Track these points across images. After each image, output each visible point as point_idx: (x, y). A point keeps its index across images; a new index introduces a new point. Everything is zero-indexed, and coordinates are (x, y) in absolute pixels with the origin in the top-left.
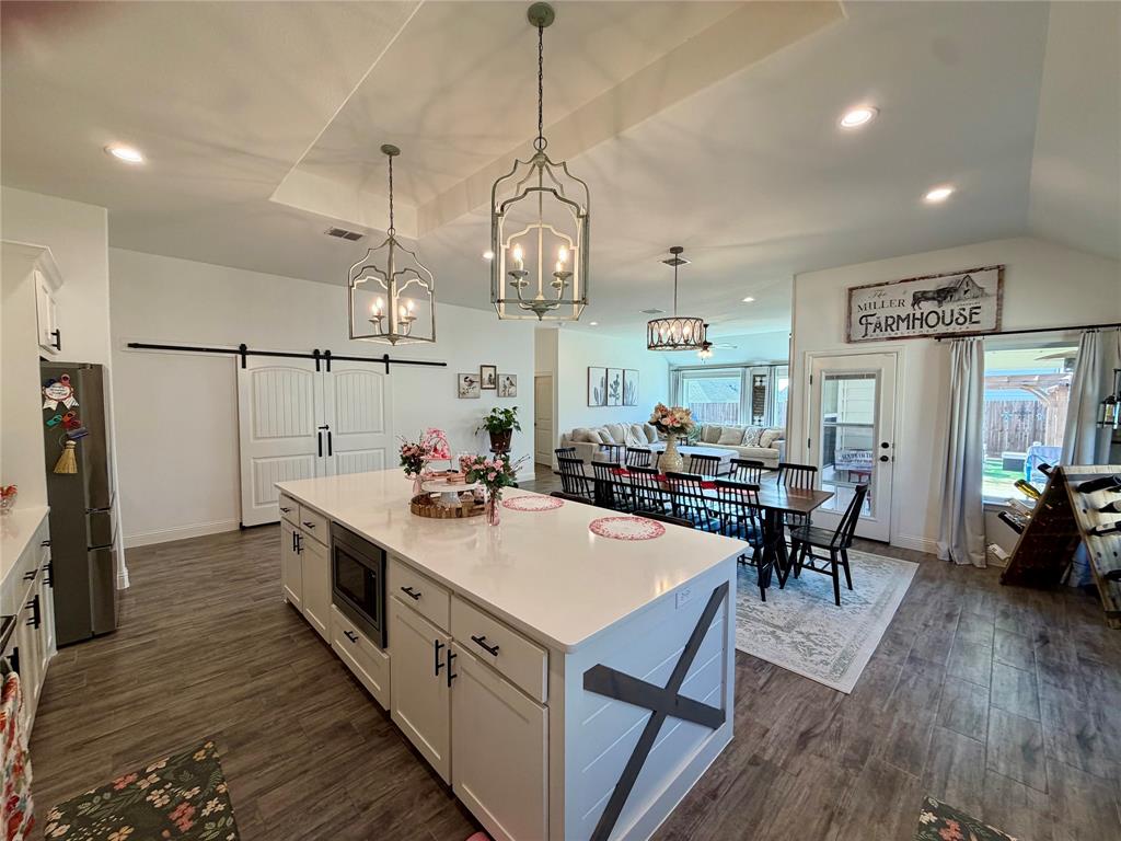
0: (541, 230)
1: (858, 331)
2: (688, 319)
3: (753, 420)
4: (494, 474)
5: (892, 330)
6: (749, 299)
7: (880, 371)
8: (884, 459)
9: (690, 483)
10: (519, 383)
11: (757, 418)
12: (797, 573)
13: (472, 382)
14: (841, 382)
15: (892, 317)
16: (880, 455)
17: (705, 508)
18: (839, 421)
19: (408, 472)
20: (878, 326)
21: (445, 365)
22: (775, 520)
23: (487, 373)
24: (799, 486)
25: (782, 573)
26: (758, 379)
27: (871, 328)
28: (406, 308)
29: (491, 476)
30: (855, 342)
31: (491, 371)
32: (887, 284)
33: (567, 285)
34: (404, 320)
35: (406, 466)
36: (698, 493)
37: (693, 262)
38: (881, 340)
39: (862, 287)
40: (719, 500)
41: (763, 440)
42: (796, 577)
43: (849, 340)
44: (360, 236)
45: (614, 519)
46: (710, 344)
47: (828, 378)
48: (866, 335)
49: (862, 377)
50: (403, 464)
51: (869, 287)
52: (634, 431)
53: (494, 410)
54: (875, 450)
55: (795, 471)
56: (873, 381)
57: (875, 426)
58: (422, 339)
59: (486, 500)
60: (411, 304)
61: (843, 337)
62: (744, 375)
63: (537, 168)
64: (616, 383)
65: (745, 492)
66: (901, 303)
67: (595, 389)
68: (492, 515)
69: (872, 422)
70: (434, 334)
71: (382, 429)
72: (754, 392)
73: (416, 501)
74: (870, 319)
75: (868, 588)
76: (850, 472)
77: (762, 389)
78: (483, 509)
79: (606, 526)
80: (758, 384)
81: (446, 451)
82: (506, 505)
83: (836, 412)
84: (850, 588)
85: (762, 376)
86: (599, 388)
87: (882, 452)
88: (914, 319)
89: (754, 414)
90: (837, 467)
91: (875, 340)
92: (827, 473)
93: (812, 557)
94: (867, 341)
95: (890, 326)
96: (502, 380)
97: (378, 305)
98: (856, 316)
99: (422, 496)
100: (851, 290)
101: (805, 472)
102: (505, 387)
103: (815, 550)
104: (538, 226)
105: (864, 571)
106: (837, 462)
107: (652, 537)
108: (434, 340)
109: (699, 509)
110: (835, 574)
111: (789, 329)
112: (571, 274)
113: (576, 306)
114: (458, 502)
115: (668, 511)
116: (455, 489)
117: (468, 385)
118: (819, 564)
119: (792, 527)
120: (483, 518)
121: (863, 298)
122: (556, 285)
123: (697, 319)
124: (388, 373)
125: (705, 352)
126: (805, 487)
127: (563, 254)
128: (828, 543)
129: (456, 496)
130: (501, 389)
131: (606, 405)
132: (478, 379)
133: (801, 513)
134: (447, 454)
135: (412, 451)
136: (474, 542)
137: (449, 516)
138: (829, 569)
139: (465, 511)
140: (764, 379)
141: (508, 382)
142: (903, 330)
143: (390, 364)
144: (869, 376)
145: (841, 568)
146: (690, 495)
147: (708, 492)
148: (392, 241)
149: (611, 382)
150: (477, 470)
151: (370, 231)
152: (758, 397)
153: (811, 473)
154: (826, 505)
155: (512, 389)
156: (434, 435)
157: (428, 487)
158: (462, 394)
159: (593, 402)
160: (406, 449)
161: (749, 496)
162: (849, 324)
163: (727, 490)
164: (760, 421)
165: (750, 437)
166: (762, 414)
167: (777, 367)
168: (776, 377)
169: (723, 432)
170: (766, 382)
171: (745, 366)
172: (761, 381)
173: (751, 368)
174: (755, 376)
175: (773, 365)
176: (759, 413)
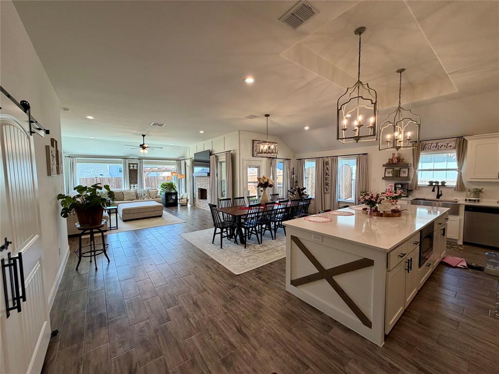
1: (255, 153)
3: (130, 187)
7: (260, 166)
11: (132, 185)
39: (256, 140)
43: (253, 156)
48: (257, 155)
56: (257, 169)
62: (125, 163)
72: (130, 172)
77: (135, 171)
80: (132, 168)
85: (133, 164)
89: (130, 183)
94: (256, 157)
98: (255, 149)
100: (253, 140)
117: (52, 160)
132: (55, 155)
140: (135, 166)
152: (133, 175)
162: (253, 151)
164: (134, 187)
165: (144, 195)
166: (137, 183)
167: (143, 160)
168: (143, 165)
169: (125, 194)
170: (137, 167)
171: (125, 158)
172: (133, 167)
173: (128, 159)
174: (130, 164)
175: (140, 159)
176: (133, 183)
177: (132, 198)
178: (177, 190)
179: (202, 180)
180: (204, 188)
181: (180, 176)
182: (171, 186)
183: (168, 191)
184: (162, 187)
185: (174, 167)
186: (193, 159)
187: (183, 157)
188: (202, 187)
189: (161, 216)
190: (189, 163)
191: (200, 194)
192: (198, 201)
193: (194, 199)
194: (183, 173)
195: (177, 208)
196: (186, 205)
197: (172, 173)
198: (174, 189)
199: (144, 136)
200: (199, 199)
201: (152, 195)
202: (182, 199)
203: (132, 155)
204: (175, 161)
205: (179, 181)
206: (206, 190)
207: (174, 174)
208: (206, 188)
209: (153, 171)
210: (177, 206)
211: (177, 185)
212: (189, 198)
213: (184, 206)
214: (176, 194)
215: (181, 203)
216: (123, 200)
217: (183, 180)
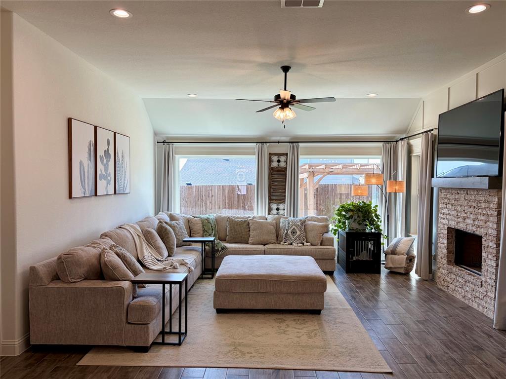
3: (270, 209)
11: (274, 206)
26: (275, 158)
52: (147, 235)
64: (107, 152)
67: (81, 163)
77: (282, 170)
80: (275, 164)
85: (279, 155)
89: (271, 201)
131: (96, 195)
140: (283, 158)
149: (100, 152)
152: (276, 181)
164: (278, 209)
165: (294, 232)
166: (283, 201)
167: (301, 145)
168: (300, 157)
169: (252, 227)
170: (286, 162)
171: (262, 142)
172: (279, 161)
173: (268, 144)
174: (271, 154)
175: (294, 142)
176: (276, 200)
177: (265, 238)
178: (383, 226)
179: (462, 202)
180: (470, 229)
181: (391, 185)
182: (363, 213)
183: (355, 226)
184: (339, 214)
185: (376, 162)
186: (435, 132)
187: (405, 131)
188: (462, 226)
189: (317, 312)
190: (418, 145)
191: (453, 247)
192: (444, 269)
193: (431, 258)
194: (402, 176)
195: (377, 283)
196: (406, 274)
197: (368, 176)
198: (372, 222)
199: (286, 69)
200: (449, 262)
201: (311, 235)
202: (393, 252)
203: (277, 133)
204: (381, 144)
205: (389, 201)
206: (479, 238)
207: (374, 180)
208: (480, 232)
209: (331, 173)
210: (379, 272)
211: (381, 212)
212: (415, 253)
213: (400, 274)
214: (377, 237)
215: (391, 265)
216: (248, 243)
217: (401, 197)
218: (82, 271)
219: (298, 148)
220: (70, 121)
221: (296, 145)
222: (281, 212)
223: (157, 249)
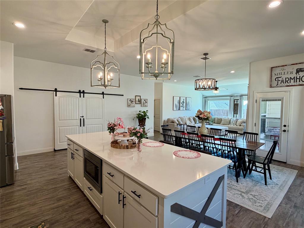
0: (157, 47)
1: (275, 83)
2: (210, 79)
3: (234, 116)
4: (140, 134)
5: (288, 83)
6: (233, 72)
7: (283, 98)
8: (284, 131)
9: (210, 138)
10: (149, 102)
11: (235, 115)
12: (250, 173)
13: (132, 101)
14: (268, 102)
15: (288, 78)
16: (283, 129)
17: (216, 148)
18: (267, 116)
19: (110, 132)
20: (282, 81)
21: (123, 95)
22: (242, 152)
23: (138, 98)
24: (251, 140)
25: (245, 172)
26: (236, 101)
27: (280, 82)
28: (110, 75)
29: (139, 135)
30: (273, 87)
31: (139, 98)
32: (286, 65)
33: (166, 67)
34: (109, 80)
35: (109, 130)
36: (213, 142)
37: (212, 58)
38: (284, 86)
39: (276, 67)
40: (221, 145)
41: (237, 123)
42: (250, 174)
43: (271, 87)
44: (95, 51)
45: (182, 151)
46: (218, 88)
47: (262, 101)
48: (278, 85)
49: (276, 100)
50: (108, 130)
51: (279, 67)
52: (189, 119)
53: (140, 111)
54: (281, 128)
55: (250, 135)
56: (280, 102)
57: (281, 119)
58: (115, 86)
59: (137, 143)
60: (112, 74)
61: (269, 85)
62: (230, 99)
63: (156, 26)
64: (183, 102)
65: (230, 142)
66: (291, 73)
68: (139, 148)
69: (279, 117)
70: (119, 84)
71: (101, 117)
72: (234, 106)
73: (112, 143)
74: (279, 79)
75: (278, 179)
76: (271, 136)
77: (237, 104)
78: (136, 146)
79: (179, 153)
80: (236, 103)
81: (123, 125)
82: (144, 145)
83: (266, 113)
84: (271, 179)
86: (177, 104)
87: (283, 128)
88: (297, 79)
89: (234, 114)
90: (266, 134)
91: (281, 87)
92: (262, 136)
93: (256, 167)
94: (278, 87)
95: (287, 81)
96: (142, 101)
97: (100, 75)
98: (274, 78)
99: (115, 141)
100: (272, 68)
101: (254, 135)
102: (144, 103)
103: (257, 164)
104: (156, 46)
105: (276, 173)
106: (266, 132)
107: (196, 158)
108: (119, 87)
109: (213, 148)
110: (265, 173)
111: (248, 83)
112: (167, 63)
113: (169, 74)
114: (127, 143)
115: (202, 148)
116: (126, 139)
117: (131, 103)
118: (259, 170)
119: (248, 156)
120: (136, 149)
121: (277, 71)
122: (162, 67)
123: (213, 79)
124: (103, 98)
125: (216, 91)
126: (253, 141)
127: (165, 56)
128: (262, 162)
129: (126, 141)
130: (142, 104)
131: (180, 110)
132: (135, 101)
133: (252, 151)
134: (124, 126)
135: (112, 125)
136: (133, 157)
137: (124, 148)
138: (263, 171)
139: (129, 147)
141: (145, 102)
142: (292, 83)
143: (104, 95)
144: (279, 100)
145: (267, 171)
146: (210, 143)
147: (217, 142)
148: (105, 53)
149: (181, 102)
150: (133, 132)
151: (98, 49)
152: (236, 108)
153: (256, 135)
154: (262, 148)
155: (146, 104)
156: (119, 120)
157: (117, 138)
158: (129, 106)
159: (175, 109)
160: (109, 124)
161: (232, 143)
162: (271, 81)
163: (224, 141)
164: (236, 116)
165: (232, 122)
167: (243, 97)
169: (222, 120)
170: (239, 102)
171: (231, 96)
172: (237, 102)
173: (233, 97)
174: (235, 100)
175: (241, 96)
176: (236, 113)
199: (216, 81)
203: (236, 94)
218: (170, 121)
219: (242, 97)
220: (173, 97)
221: (241, 97)
222: (237, 117)
223: (191, 122)
